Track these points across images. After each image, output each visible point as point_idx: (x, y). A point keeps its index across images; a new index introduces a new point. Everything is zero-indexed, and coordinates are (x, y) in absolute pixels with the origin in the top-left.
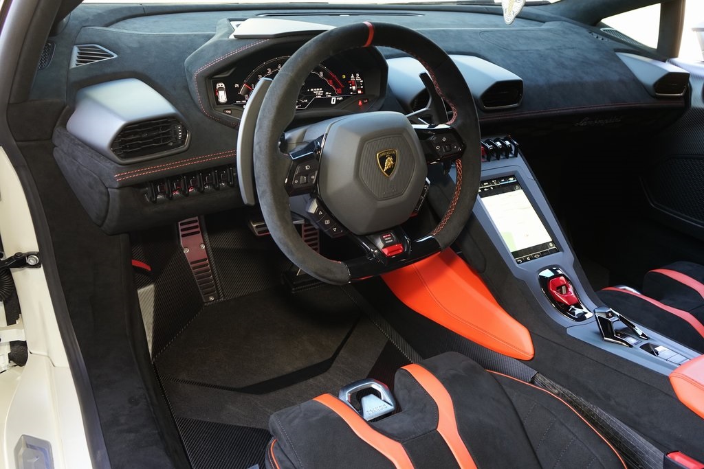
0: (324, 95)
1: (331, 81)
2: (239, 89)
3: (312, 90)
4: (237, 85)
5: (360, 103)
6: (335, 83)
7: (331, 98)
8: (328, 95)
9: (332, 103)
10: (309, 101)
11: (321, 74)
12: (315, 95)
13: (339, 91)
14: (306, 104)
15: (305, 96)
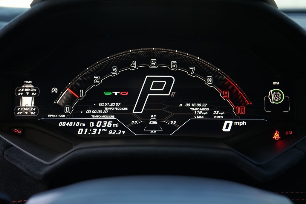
0: (210, 114)
1: (226, 92)
2: (56, 96)
3: (188, 105)
4: (55, 90)
5: (276, 135)
6: (234, 97)
7: (222, 122)
8: (218, 115)
9: (224, 129)
10: (179, 123)
11: (209, 80)
12: (192, 114)
13: (241, 110)
14: (173, 127)
15: (172, 114)
